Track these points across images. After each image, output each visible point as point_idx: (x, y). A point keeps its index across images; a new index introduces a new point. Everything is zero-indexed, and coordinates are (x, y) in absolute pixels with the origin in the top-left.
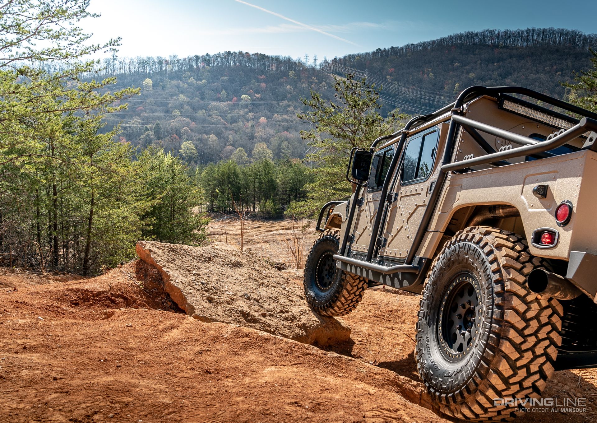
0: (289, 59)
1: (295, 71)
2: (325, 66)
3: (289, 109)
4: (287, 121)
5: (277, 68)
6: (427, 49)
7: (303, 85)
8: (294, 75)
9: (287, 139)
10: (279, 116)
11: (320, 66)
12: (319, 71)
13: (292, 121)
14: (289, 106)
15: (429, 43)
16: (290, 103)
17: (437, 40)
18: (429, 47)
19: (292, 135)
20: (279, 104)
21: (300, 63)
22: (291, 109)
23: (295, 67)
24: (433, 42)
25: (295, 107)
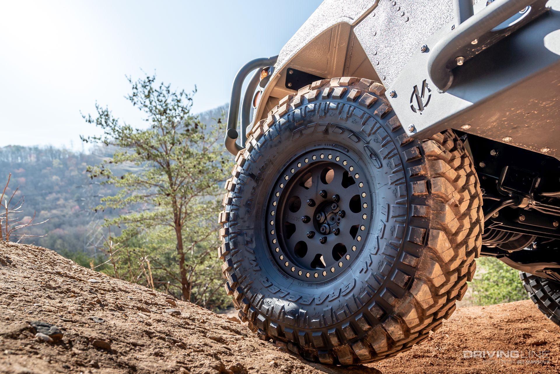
0: (51, 147)
1: (60, 159)
2: (96, 150)
3: (59, 203)
4: (58, 217)
5: (38, 159)
6: (205, 119)
7: (73, 173)
8: (60, 164)
9: (60, 237)
10: (46, 212)
11: (89, 150)
12: (89, 157)
13: (64, 216)
14: (58, 199)
15: (207, 113)
16: (59, 195)
17: (215, 109)
18: (207, 117)
19: (66, 232)
20: (45, 199)
21: (65, 151)
22: (61, 202)
23: (59, 156)
24: (211, 112)
25: (66, 199)
